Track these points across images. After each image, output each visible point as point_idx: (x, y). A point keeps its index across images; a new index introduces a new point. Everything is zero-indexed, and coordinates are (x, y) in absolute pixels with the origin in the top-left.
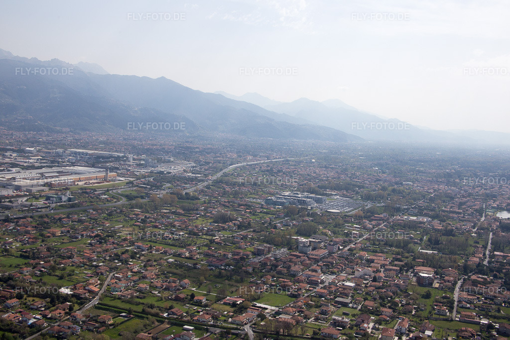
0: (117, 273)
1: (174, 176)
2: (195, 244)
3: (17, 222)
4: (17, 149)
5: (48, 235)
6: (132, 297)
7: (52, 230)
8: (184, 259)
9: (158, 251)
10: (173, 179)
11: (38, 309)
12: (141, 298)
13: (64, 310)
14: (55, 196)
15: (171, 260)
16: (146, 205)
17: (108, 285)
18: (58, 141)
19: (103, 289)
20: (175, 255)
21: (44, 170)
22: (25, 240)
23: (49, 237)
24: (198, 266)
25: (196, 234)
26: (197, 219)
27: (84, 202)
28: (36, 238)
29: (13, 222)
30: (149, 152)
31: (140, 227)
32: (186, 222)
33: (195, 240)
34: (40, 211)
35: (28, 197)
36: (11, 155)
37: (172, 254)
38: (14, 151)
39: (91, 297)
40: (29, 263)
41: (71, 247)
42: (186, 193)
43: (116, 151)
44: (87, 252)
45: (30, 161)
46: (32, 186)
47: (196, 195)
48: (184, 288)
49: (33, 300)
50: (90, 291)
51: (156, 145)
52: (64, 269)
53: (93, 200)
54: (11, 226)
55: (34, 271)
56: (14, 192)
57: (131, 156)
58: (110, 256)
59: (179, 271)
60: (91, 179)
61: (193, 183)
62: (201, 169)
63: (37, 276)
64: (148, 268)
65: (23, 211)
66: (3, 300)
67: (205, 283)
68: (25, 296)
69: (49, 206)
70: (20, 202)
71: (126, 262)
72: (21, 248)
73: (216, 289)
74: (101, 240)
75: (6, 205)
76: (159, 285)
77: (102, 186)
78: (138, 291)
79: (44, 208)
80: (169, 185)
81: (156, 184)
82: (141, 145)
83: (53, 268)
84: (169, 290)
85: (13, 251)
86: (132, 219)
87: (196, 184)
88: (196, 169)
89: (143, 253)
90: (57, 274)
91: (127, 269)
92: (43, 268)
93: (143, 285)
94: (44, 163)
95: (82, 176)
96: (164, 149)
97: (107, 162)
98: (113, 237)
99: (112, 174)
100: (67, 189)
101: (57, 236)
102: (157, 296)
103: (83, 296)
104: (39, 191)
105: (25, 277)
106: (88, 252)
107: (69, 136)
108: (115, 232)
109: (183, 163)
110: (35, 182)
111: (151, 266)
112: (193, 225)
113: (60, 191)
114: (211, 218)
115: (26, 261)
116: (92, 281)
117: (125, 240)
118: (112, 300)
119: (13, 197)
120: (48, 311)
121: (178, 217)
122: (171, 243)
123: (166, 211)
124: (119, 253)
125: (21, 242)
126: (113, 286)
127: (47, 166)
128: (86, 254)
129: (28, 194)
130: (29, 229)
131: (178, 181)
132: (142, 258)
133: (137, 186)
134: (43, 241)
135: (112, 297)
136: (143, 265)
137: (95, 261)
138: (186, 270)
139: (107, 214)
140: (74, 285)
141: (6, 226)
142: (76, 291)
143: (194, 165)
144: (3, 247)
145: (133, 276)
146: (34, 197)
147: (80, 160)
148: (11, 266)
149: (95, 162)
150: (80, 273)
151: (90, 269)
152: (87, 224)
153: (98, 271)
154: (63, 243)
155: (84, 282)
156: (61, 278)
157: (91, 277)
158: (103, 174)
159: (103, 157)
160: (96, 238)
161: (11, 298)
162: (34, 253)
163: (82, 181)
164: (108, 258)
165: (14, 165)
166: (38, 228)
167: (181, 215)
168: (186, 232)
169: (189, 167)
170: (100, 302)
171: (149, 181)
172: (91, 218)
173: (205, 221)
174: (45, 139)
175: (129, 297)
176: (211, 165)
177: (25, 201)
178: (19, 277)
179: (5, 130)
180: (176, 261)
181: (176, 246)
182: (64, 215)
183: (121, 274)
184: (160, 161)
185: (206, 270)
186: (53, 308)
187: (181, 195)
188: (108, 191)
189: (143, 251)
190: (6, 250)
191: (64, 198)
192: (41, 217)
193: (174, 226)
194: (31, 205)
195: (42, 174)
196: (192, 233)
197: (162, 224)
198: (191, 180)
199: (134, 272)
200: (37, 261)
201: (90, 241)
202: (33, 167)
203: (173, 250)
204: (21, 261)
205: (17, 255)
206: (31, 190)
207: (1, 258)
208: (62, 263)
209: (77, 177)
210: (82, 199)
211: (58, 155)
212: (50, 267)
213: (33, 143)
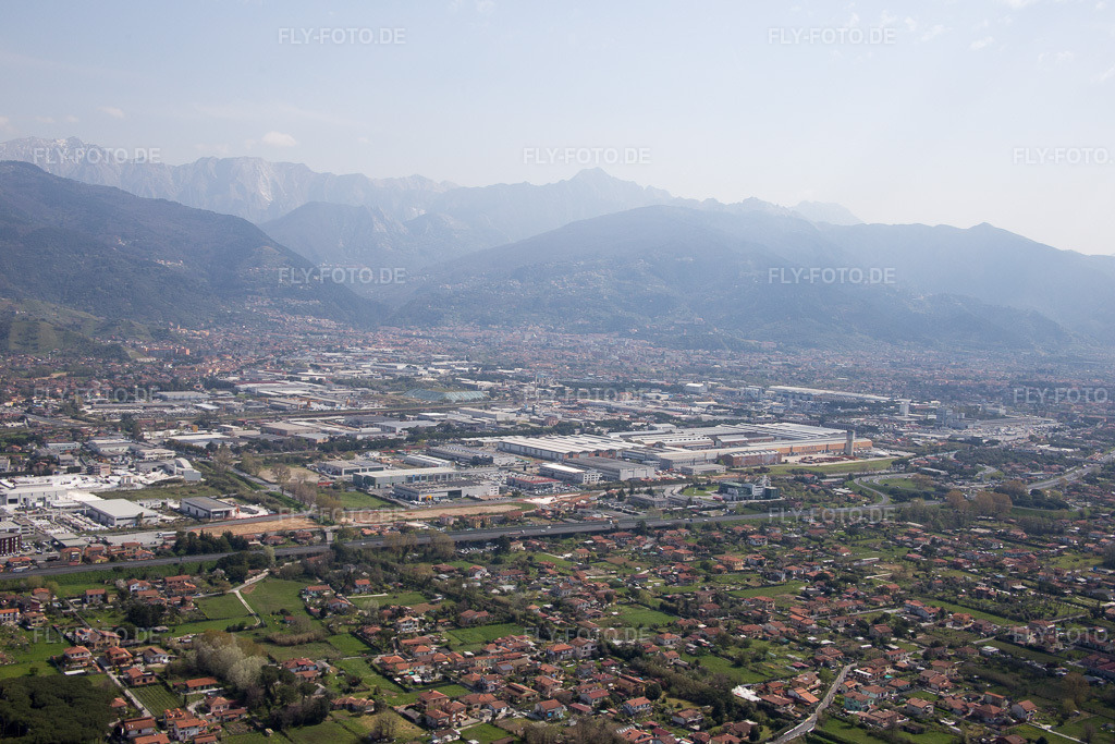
0: (859, 667)
1: (1005, 450)
2: (1054, 615)
3: (660, 535)
4: (670, 385)
5: (719, 567)
6: (892, 727)
7: (728, 557)
8: (1024, 651)
9: (960, 624)
10: (1004, 456)
11: (686, 726)
12: (913, 732)
13: (740, 736)
14: (737, 484)
15: (990, 649)
16: (935, 514)
17: (839, 692)
18: (751, 368)
19: (826, 700)
20: (1001, 638)
21: (719, 429)
22: (672, 574)
23: (720, 571)
24: (1060, 671)
25: (1054, 591)
26: (1060, 553)
27: (796, 500)
28: (693, 573)
29: (652, 536)
30: (947, 392)
31: (918, 564)
32: (1030, 560)
33: (1053, 605)
34: (706, 516)
35: (685, 485)
36: (658, 398)
37: (992, 635)
38: (663, 389)
39: (799, 715)
40: (676, 625)
41: (763, 598)
42: (1034, 492)
43: (873, 391)
44: (798, 613)
45: (694, 409)
46: (694, 462)
47: (1058, 497)
48: (1021, 721)
49: (679, 706)
50: (798, 701)
51: (964, 378)
52: (745, 644)
53: (816, 497)
54: (648, 543)
55: (684, 643)
57: (905, 402)
58: (847, 626)
59: (1007, 678)
60: (814, 450)
61: (1054, 467)
62: (1074, 434)
63: (690, 654)
64: (933, 663)
65: (671, 513)
66: (621, 696)
67: (1078, 715)
68: (664, 694)
69: (725, 507)
70: (667, 494)
71: (882, 643)
72: (663, 590)
73: (1106, 736)
74: (829, 587)
75: (640, 499)
76: (958, 705)
77: (840, 466)
78: (905, 713)
79: (714, 508)
80: (990, 470)
81: (962, 467)
82: (930, 378)
83: (723, 641)
84: (982, 721)
85: (647, 596)
86: (901, 545)
87: (1061, 470)
88: (1062, 434)
89: (923, 625)
90: (730, 653)
91: (883, 660)
92: (704, 637)
93: (918, 703)
94: (720, 414)
95: (796, 445)
96: (984, 386)
97: (851, 415)
98: (856, 582)
99: (860, 442)
100: (763, 470)
101: (736, 571)
102: (952, 732)
103: (781, 711)
104: (706, 473)
105: (665, 654)
106: (798, 611)
107: (774, 357)
108: (861, 572)
109: (1028, 420)
110: (699, 453)
111: (939, 658)
112: (1049, 569)
113: (750, 474)
114: (1098, 554)
115: (671, 619)
116: (803, 678)
117: (882, 591)
118: (847, 727)
119: (655, 483)
120: (706, 734)
121: (1013, 548)
122: (992, 608)
123: (982, 531)
124: (868, 621)
125: (663, 578)
126: (850, 694)
127: (726, 422)
128: (793, 616)
129: (684, 477)
130: (682, 551)
131: (1016, 461)
132: (920, 637)
133: (917, 470)
134: (707, 579)
135: (846, 721)
136: (921, 652)
137: (812, 634)
138: (1029, 678)
139: (845, 530)
140: (765, 683)
141: (639, 542)
142: (767, 698)
143: (1057, 425)
144: (630, 585)
145: (897, 676)
146: (695, 485)
147: (794, 409)
148: (641, 627)
149: (826, 414)
150: (778, 657)
151: (800, 650)
152: (801, 548)
153: (819, 657)
154: (747, 587)
155: (786, 678)
156: (738, 663)
157: (803, 668)
158: (842, 441)
159: (844, 405)
160: (818, 582)
161: (636, 694)
162: (687, 604)
163: (797, 454)
164: (841, 630)
165: (662, 418)
166: (699, 550)
167: (1021, 541)
168: (1029, 583)
169: (1043, 430)
170: (819, 728)
171: (944, 460)
172: (809, 537)
173: (1082, 561)
174: (725, 364)
175: (885, 724)
176: (1099, 426)
177: (679, 492)
179: (651, 346)
180: (1002, 651)
181: (1004, 616)
182: (754, 525)
183: (870, 670)
184: (973, 414)
185: (1081, 684)
186: (717, 728)
187: (1022, 494)
188: (851, 478)
189: (923, 619)
190: (635, 593)
191: (756, 491)
192: (707, 527)
193: (1002, 568)
194: (690, 502)
195: (714, 437)
196: (1044, 588)
197: (971, 560)
198: (1049, 460)
199: (901, 669)
200: (692, 621)
201: (804, 588)
202: (697, 423)
203: (997, 625)
204: (661, 618)
205: (655, 605)
206: (691, 470)
207: (624, 607)
208: (743, 632)
209: (785, 445)
210: (794, 494)
211: (750, 398)
212: (718, 636)
213: (701, 372)
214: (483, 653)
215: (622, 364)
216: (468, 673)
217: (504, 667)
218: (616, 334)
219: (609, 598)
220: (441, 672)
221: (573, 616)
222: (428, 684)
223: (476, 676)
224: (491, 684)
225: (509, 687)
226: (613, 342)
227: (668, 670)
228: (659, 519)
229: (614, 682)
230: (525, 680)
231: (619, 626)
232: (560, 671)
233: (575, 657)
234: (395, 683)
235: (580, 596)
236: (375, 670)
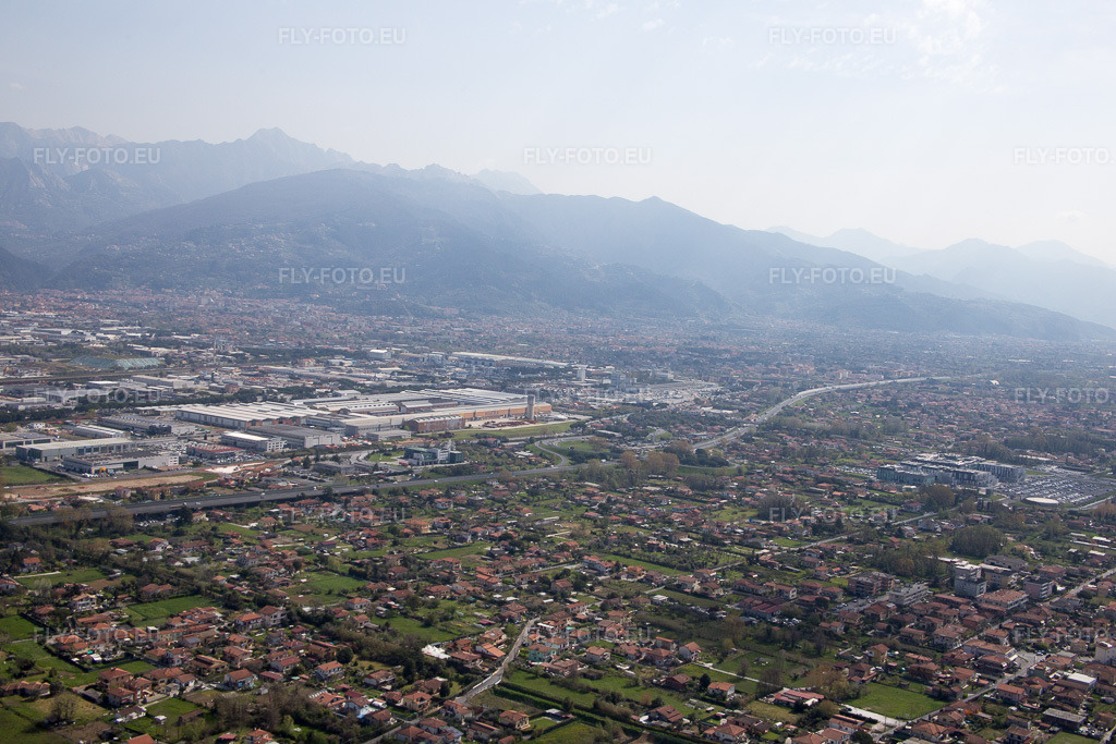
0: (543, 621)
1: (673, 412)
2: (716, 564)
3: (347, 502)
4: (353, 351)
5: (407, 530)
6: (573, 674)
7: (415, 521)
8: (690, 598)
9: (633, 577)
10: (672, 419)
11: (378, 687)
12: (592, 678)
13: (431, 693)
14: (423, 449)
15: (660, 597)
16: (610, 474)
17: (524, 645)
18: (434, 334)
19: (512, 653)
20: (669, 587)
21: (403, 395)
22: (360, 539)
23: (407, 535)
24: (721, 614)
25: (715, 542)
26: (721, 507)
27: (480, 464)
28: (382, 537)
29: (339, 502)
30: (620, 358)
31: (595, 521)
32: (695, 514)
33: (715, 555)
34: (392, 481)
35: (371, 451)
36: (342, 364)
37: (662, 584)
38: (347, 355)
39: (487, 669)
40: (365, 589)
41: (450, 560)
42: (699, 451)
43: (552, 357)
44: (484, 572)
45: (378, 375)
46: (379, 428)
47: (720, 455)
48: (687, 661)
49: (370, 668)
50: (485, 656)
51: (636, 344)
52: (434, 605)
53: (500, 460)
54: (336, 510)
55: (374, 607)
56: (344, 440)
57: (582, 368)
58: (530, 582)
59: (675, 623)
60: (496, 415)
61: (716, 428)
62: (733, 397)
63: (380, 617)
64: (610, 613)
65: (358, 479)
66: (312, 662)
67: (735, 652)
68: (355, 657)
69: (411, 471)
70: (353, 460)
71: (562, 597)
72: (352, 556)
73: (758, 669)
74: (513, 546)
75: (326, 466)
76: (632, 651)
77: (521, 430)
78: (585, 661)
79: (400, 474)
80: (661, 431)
81: (634, 429)
82: (605, 344)
83: (412, 603)
84: (653, 664)
85: (336, 562)
86: (579, 504)
87: (722, 430)
88: (723, 397)
89: (600, 578)
90: (419, 614)
91: (564, 613)
92: (393, 600)
93: (597, 651)
94: (405, 380)
95: (479, 410)
96: (653, 352)
97: (531, 380)
98: (538, 540)
99: (541, 406)
100: (448, 435)
101: (424, 534)
102: (627, 676)
103: (470, 666)
104: (391, 439)
105: (356, 618)
106: (484, 570)
107: (457, 323)
108: (543, 531)
109: (693, 384)
110: (385, 419)
111: (615, 609)
112: (711, 522)
113: (435, 439)
114: (753, 507)
115: (360, 584)
116: (490, 634)
117: (563, 548)
118: (533, 678)
119: (341, 449)
120: (398, 693)
121: (680, 503)
122: (662, 560)
123: (653, 489)
124: (550, 577)
125: (352, 543)
126: (534, 647)
127: (410, 387)
128: (480, 576)
129: (370, 443)
131: (683, 423)
132: (598, 590)
133: (593, 432)
134: (395, 543)
135: (530, 672)
136: (598, 604)
137: (497, 592)
138: (694, 622)
139: (527, 491)
140: (453, 641)
141: (326, 509)
142: (456, 654)
143: (719, 389)
144: (318, 552)
145: (577, 627)
146: (381, 451)
147: (477, 375)
148: (330, 593)
149: (507, 379)
150: (466, 616)
151: (486, 608)
152: (486, 510)
153: (505, 614)
154: (435, 549)
155: (474, 635)
156: (428, 623)
157: (489, 624)
158: (522, 406)
159: (525, 370)
160: (503, 542)
161: (328, 659)
162: (376, 568)
163: (480, 419)
164: (525, 586)
165: (346, 384)
167: (687, 497)
168: (694, 536)
169: (707, 393)
170: (506, 681)
171: (619, 422)
172: (493, 499)
173: (740, 514)
174: (408, 330)
175: (567, 673)
176: (755, 389)
177: (365, 458)
178: (344, 617)
179: (333, 311)
180: (670, 599)
181: (673, 567)
182: (440, 489)
183: (552, 623)
184: (644, 379)
185: (738, 624)
186: (409, 687)
187: (688, 453)
188: (532, 441)
189: (600, 574)
190: (323, 560)
191: (441, 456)
192: (394, 492)
193: (670, 523)
194: (376, 468)
195: (399, 403)
196: (708, 540)
197: (644, 516)
198: (711, 421)
199: (580, 620)
200: (381, 584)
201: (489, 549)
202: (382, 389)
203: (666, 575)
204: (350, 584)
205: (343, 570)
206: (377, 436)
207: (313, 574)
208: (432, 593)
209: (469, 410)
210: (478, 458)
211: (434, 364)
212: (407, 598)
213: (385, 339)
214: (167, 627)
215: (304, 330)
216: (153, 648)
217: (190, 640)
218: (297, 299)
219: (297, 565)
220: (122, 649)
221: (261, 585)
222: (109, 662)
223: (161, 651)
224: (177, 658)
225: (196, 659)
226: (293, 307)
227: (359, 634)
228: (345, 486)
229: (306, 648)
230: (213, 652)
231: (308, 593)
232: (250, 641)
233: (264, 626)
234: (73, 663)
235: (267, 565)
236: (49, 651)
